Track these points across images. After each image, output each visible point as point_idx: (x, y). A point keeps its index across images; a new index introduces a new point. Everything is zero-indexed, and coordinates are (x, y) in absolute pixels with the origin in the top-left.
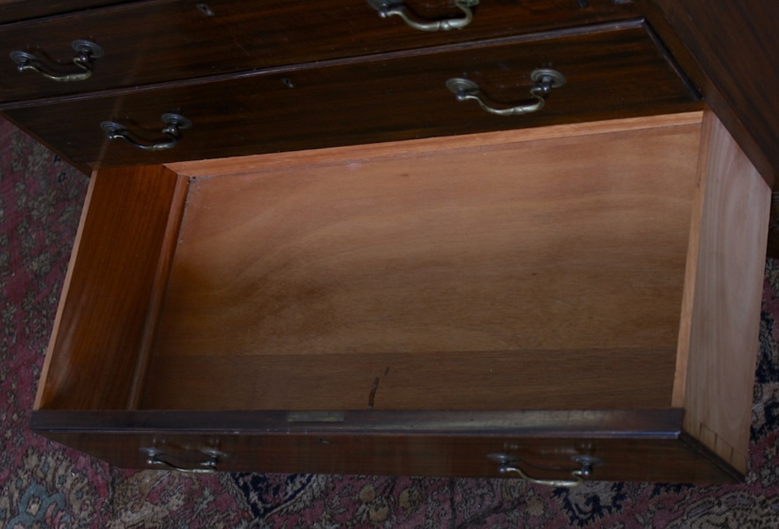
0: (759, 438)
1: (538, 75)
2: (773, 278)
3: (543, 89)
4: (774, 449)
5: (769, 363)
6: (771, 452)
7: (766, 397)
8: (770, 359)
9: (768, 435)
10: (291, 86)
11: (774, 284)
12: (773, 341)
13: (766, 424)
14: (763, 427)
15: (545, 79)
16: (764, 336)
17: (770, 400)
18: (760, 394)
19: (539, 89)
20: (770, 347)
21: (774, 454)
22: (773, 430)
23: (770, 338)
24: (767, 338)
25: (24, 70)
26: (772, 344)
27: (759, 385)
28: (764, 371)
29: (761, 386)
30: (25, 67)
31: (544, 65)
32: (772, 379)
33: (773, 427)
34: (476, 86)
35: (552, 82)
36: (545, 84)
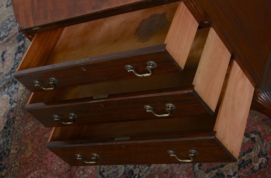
0: (256, 173)
1: (168, 105)
2: (266, 130)
3: (169, 109)
4: (260, 176)
5: (262, 153)
6: (259, 177)
7: (260, 162)
8: (262, 151)
9: (259, 172)
10: (103, 106)
11: (266, 131)
12: (264, 146)
13: (259, 169)
14: (258, 170)
15: (170, 107)
16: (261, 145)
17: (261, 162)
18: (258, 161)
19: (168, 109)
20: (263, 148)
21: (260, 177)
22: (260, 170)
23: (263, 146)
24: (262, 146)
25: (36, 86)
26: (263, 147)
27: (258, 158)
28: (260, 154)
29: (259, 159)
30: (37, 85)
31: (170, 103)
32: (262, 157)
33: (261, 170)
34: (152, 108)
35: (172, 108)
36: (170, 108)
